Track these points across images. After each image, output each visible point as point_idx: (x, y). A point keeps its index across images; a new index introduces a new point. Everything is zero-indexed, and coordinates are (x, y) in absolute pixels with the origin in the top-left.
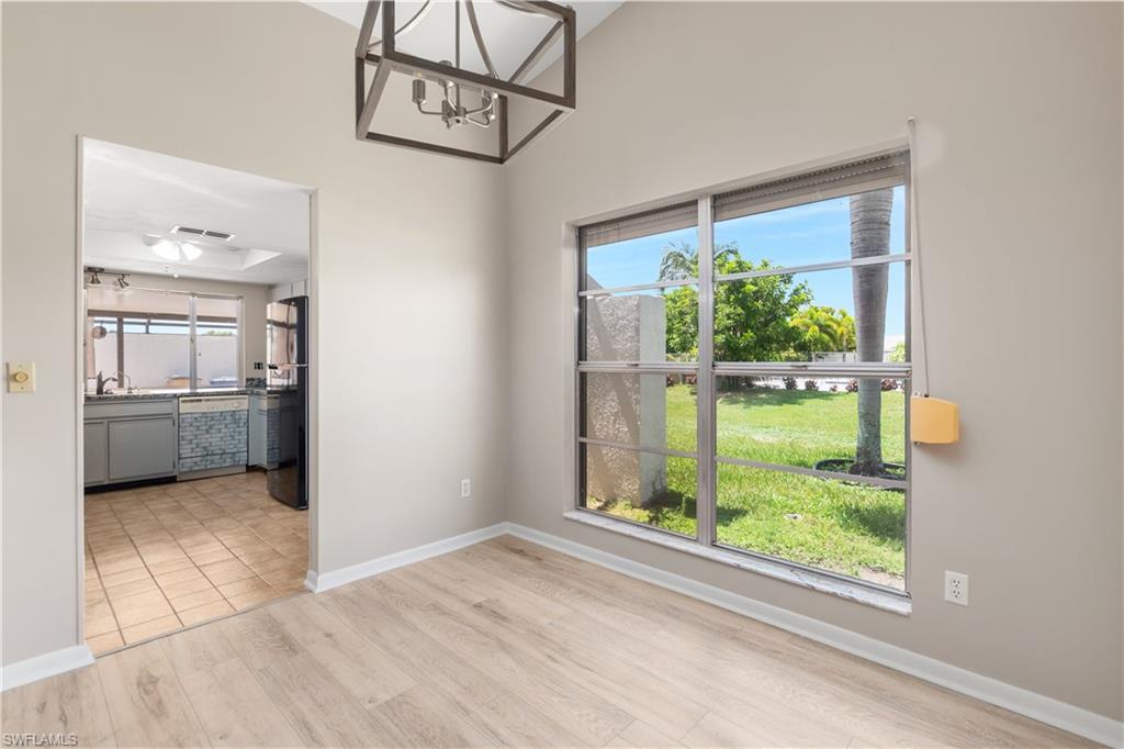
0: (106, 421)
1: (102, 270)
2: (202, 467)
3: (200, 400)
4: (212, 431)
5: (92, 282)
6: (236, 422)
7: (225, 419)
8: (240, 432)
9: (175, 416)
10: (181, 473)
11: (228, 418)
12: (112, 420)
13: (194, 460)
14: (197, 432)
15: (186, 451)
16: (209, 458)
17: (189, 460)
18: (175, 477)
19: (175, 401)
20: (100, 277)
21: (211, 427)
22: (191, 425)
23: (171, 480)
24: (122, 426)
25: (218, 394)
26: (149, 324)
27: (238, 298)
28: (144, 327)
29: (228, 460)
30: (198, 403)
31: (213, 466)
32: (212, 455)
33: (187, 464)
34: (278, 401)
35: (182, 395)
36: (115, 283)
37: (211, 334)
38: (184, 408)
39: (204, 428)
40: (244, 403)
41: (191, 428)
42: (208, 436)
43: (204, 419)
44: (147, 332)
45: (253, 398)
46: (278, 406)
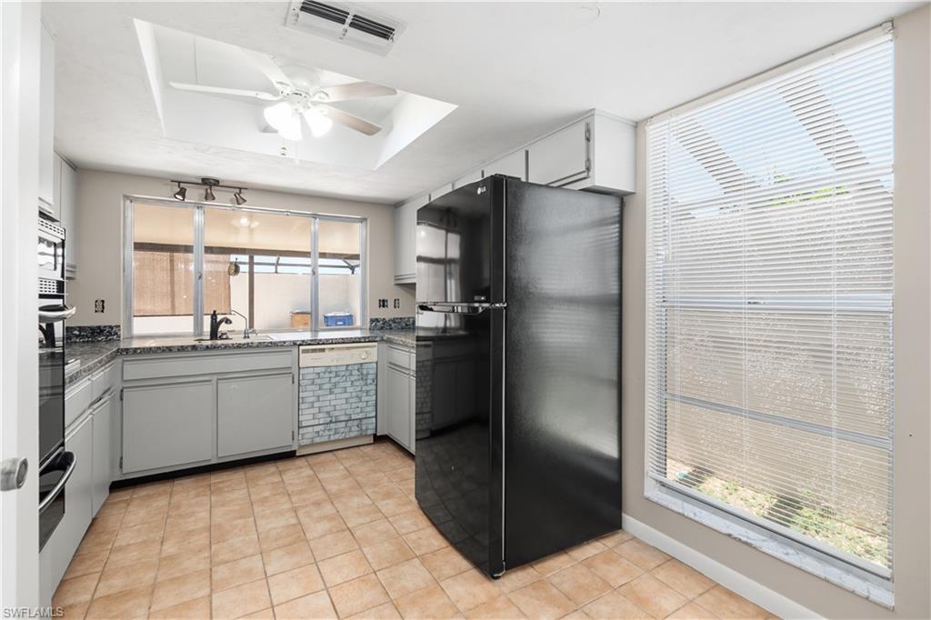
0: (215, 377)
1: (216, 183)
2: (326, 439)
3: (323, 350)
4: (336, 391)
5: (206, 198)
6: (363, 377)
7: (351, 375)
8: (367, 392)
9: (295, 370)
10: (301, 447)
11: (355, 372)
12: (223, 377)
13: (317, 429)
14: (320, 392)
15: (306, 418)
16: (333, 426)
17: (310, 429)
18: (295, 451)
19: (295, 350)
20: (216, 192)
21: (335, 385)
22: (313, 384)
23: (290, 455)
24: (234, 385)
25: (343, 341)
26: (277, 264)
27: (363, 220)
28: (274, 267)
29: (353, 429)
30: (322, 353)
31: (337, 437)
32: (336, 422)
33: (308, 434)
34: (430, 350)
35: (303, 343)
36: (231, 201)
38: (307, 360)
39: (327, 386)
40: (371, 353)
41: (313, 387)
42: (333, 397)
43: (327, 375)
44: (276, 272)
45: (385, 346)
46: (430, 357)
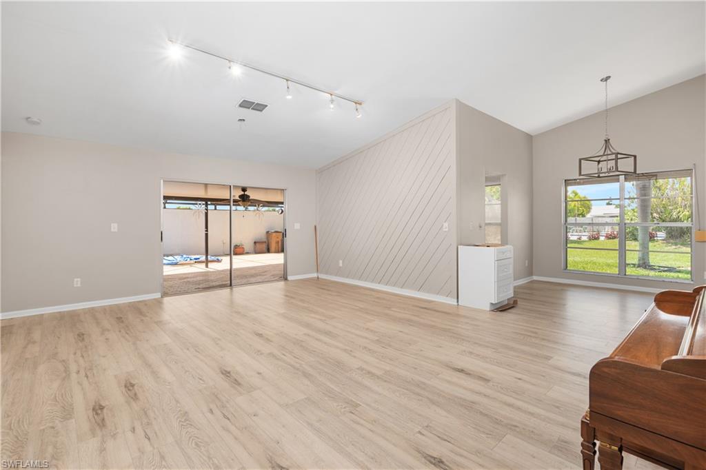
37: (178, 208)
